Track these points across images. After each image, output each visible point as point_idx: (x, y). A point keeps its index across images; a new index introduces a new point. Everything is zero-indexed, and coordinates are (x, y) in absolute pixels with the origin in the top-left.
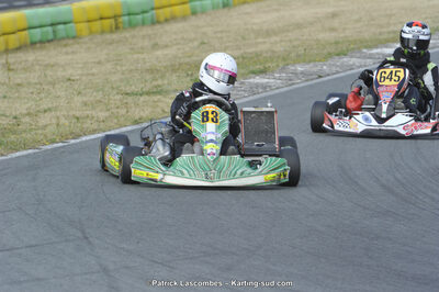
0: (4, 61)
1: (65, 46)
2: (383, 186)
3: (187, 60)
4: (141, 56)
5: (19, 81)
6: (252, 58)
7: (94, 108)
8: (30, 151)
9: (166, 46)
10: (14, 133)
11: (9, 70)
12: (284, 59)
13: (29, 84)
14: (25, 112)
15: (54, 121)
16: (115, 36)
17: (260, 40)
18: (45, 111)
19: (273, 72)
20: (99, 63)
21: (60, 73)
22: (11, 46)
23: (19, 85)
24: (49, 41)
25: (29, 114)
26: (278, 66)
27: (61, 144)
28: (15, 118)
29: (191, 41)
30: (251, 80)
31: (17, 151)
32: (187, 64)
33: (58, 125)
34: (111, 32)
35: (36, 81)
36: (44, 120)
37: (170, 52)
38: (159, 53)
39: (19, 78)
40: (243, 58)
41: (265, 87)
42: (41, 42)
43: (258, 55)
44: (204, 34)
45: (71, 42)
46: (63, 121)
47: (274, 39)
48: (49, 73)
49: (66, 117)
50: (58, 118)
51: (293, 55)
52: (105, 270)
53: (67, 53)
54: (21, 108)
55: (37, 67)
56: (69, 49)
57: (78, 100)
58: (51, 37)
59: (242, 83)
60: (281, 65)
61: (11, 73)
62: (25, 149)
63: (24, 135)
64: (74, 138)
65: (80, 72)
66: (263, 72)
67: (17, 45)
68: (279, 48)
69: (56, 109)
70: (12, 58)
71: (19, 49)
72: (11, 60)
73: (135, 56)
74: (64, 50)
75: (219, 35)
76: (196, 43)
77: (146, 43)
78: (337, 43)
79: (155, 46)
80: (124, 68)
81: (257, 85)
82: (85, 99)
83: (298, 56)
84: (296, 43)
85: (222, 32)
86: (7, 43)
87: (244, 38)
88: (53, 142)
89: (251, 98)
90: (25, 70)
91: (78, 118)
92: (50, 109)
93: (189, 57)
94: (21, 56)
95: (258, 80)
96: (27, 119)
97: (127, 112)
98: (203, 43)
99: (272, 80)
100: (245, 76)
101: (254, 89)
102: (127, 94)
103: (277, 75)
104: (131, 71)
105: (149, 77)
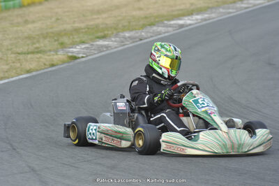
3: (51, 30)
4: (19, 28)
6: (93, 29)
9: (33, 22)
12: (115, 29)
17: (95, 17)
19: (110, 37)
26: (113, 33)
29: (50, 18)
30: (98, 43)
37: (38, 25)
38: (30, 26)
40: (88, 28)
41: (107, 47)
43: (97, 26)
44: (57, 13)
51: (120, 26)
59: (92, 45)
60: (115, 32)
66: (104, 37)
73: (15, 28)
76: (54, 19)
77: (20, 20)
79: (26, 22)
80: (11, 36)
81: (102, 46)
83: (124, 26)
84: (120, 18)
85: (68, 12)
87: (84, 16)
89: (100, 54)
95: (101, 42)
97: (21, 65)
98: (58, 19)
99: (111, 43)
100: (92, 40)
101: (100, 48)
102: (19, 53)
103: (113, 39)
104: (16, 38)
105: (28, 42)
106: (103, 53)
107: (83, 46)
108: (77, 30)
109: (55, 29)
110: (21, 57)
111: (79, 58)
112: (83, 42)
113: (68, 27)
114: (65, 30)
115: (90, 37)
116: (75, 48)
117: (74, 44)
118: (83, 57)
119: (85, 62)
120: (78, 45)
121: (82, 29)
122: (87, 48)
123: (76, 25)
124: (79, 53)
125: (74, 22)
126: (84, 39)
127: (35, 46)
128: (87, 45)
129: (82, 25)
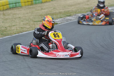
0: (3, 13)
1: (19, 9)
2: (101, 45)
3: (50, 13)
4: (38, 12)
5: (7, 18)
6: (67, 12)
7: (26, 25)
8: (10, 36)
9: (45, 9)
10: (5, 31)
11: (4, 15)
12: (75, 12)
13: (9, 19)
14: (8, 26)
15: (16, 28)
16: (31, 6)
17: (69, 7)
18: (13, 26)
19: (72, 16)
20: (27, 13)
21: (17, 16)
22: (5, 9)
23: (7, 19)
24: (14, 8)
25: (9, 27)
26: (74, 14)
27: (17, 34)
28: (6, 27)
29: (51, 7)
30: (67, 18)
31: (6, 36)
32: (50, 14)
33: (17, 29)
34: (30, 5)
35: (11, 18)
36: (13, 28)
37: (46, 10)
38: (43, 11)
39: (7, 17)
40: (65, 12)
41: (70, 20)
42: (12, 8)
43: (69, 11)
44: (55, 6)
45: (20, 8)
46: (18, 28)
47: (73, 7)
48: (14, 16)
49: (19, 27)
50: (17, 28)
51: (78, 11)
52: (29, 67)
53: (19, 11)
54: (7, 25)
55: (11, 14)
56: (20, 10)
57: (22, 23)
58: (15, 6)
59: (65, 19)
60: (75, 14)
61: (5, 16)
62: (8, 36)
63: (8, 32)
64: (21, 33)
65: (22, 16)
66: (70, 16)
67: (6, 8)
68: (74, 10)
69: (16, 25)
70: (5, 12)
71: (6, 10)
72: (4, 13)
73: (37, 12)
74: (18, 10)
75: (59, 6)
76: (52, 8)
77: (40, 8)
78: (89, 8)
79: (42, 9)
80: (34, 15)
81: (68, 19)
82: (24, 23)
83: (79, 12)
84: (79, 8)
85: (59, 5)
86: (3, 8)
87: (65, 7)
88: (15, 34)
90: (8, 15)
91: (22, 28)
92: (15, 25)
93: (51, 12)
94: (7, 11)
95: (68, 18)
96: (9, 28)
97: (35, 26)
98: (54, 8)
99: (72, 18)
100: (65, 17)
101: (67, 20)
102: (35, 21)
103: (73, 17)
104: (36, 15)
105: (40, 17)
106: (68, 22)
107: (61, 19)
108: (60, 13)
109: (52, 12)
110: (35, 23)
111: (58, 24)
112: (61, 18)
113: (57, 11)
114: (56, 13)
115: (64, 15)
116: (58, 20)
117: (57, 18)
118: (60, 23)
119: (60, 25)
120: (59, 19)
121: (62, 12)
122: (62, 20)
123: (61, 11)
124: (58, 22)
125: (60, 10)
126: (62, 16)
127: (42, 19)
128: (62, 19)
129: (63, 11)
